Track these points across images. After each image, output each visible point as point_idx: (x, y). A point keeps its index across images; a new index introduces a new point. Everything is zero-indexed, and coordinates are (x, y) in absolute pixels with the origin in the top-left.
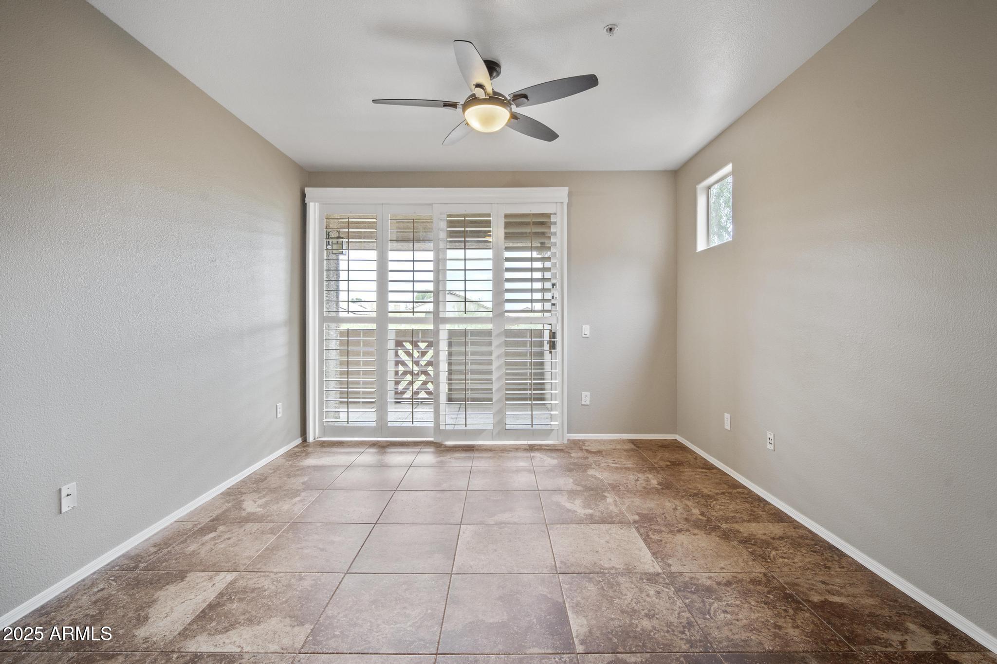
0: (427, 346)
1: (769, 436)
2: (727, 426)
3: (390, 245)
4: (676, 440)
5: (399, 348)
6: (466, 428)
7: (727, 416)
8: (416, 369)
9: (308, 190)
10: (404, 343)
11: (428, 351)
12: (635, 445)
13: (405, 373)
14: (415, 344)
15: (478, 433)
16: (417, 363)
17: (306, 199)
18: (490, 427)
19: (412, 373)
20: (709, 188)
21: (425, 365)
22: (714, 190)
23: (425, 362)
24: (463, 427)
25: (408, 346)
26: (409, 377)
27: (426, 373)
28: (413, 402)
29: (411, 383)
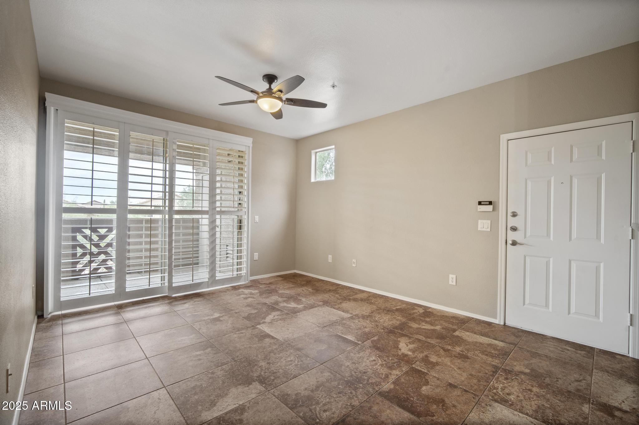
0: (107, 232)
1: (353, 261)
2: (330, 260)
3: (131, 155)
4: (295, 273)
5: (78, 234)
6: (193, 283)
7: (330, 256)
8: (95, 250)
9: (48, 95)
10: (83, 230)
11: (108, 235)
12: (282, 277)
13: (84, 255)
14: (94, 230)
15: (198, 285)
16: (97, 246)
17: (46, 103)
18: (207, 280)
19: (91, 254)
20: (316, 153)
21: (105, 247)
22: (318, 154)
23: (105, 244)
24: (191, 282)
25: (88, 232)
26: (87, 258)
27: (106, 253)
28: (90, 277)
29: (91, 262)
